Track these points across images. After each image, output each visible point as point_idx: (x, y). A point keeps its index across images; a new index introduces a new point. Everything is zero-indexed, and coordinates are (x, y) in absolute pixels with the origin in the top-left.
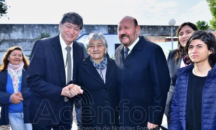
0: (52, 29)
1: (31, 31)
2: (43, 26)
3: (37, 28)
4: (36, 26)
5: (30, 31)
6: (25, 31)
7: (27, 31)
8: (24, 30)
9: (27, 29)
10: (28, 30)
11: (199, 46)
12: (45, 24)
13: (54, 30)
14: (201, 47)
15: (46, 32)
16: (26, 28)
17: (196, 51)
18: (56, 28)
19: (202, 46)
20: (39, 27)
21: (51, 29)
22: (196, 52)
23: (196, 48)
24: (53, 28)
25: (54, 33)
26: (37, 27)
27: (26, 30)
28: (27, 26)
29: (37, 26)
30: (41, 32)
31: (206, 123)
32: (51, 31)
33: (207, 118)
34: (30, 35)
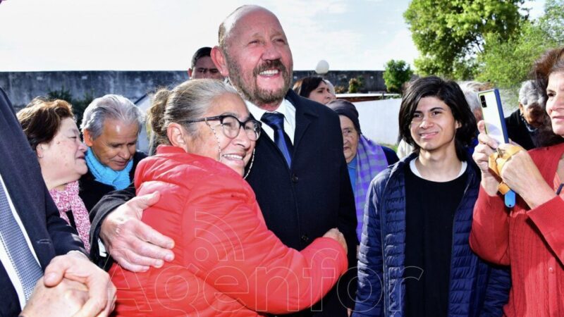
0: (77, 81)
1: (26, 88)
2: (54, 75)
3: (39, 81)
4: (38, 76)
5: (23, 86)
6: (11, 88)
7: (17, 89)
8: (8, 85)
9: (17, 82)
10: (19, 86)
11: (435, 112)
12: (60, 72)
13: (81, 84)
14: (438, 112)
15: (61, 89)
16: (14, 81)
17: (430, 123)
18: (85, 80)
19: (442, 111)
20: (44, 78)
21: (75, 82)
22: (432, 125)
23: (429, 115)
24: (78, 79)
25: (81, 91)
26: (39, 78)
27: (13, 86)
28: (15, 77)
29: (41, 76)
30: (49, 90)
31: (457, 287)
32: (75, 87)
33: (459, 277)
34: (24, 96)
